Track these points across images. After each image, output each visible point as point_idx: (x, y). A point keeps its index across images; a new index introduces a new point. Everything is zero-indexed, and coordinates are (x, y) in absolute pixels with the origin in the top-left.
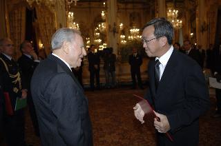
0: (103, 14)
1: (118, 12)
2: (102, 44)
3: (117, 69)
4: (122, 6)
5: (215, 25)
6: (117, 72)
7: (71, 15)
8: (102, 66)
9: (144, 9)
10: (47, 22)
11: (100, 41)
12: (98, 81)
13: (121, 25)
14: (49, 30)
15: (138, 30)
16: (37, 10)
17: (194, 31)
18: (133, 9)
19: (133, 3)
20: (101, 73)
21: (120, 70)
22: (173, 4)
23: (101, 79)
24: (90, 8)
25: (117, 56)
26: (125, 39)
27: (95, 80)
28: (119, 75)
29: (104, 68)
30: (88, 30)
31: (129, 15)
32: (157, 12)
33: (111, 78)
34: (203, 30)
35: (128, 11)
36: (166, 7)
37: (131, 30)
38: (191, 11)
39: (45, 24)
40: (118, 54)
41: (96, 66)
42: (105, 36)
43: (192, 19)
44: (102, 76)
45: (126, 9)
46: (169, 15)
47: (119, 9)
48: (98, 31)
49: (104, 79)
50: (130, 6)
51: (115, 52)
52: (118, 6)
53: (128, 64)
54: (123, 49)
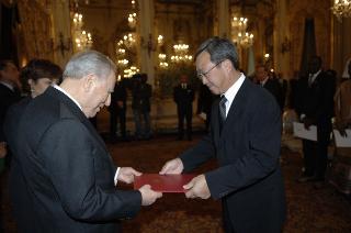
0: (131, 19)
1: (155, 18)
2: (128, 66)
3: (153, 108)
4: (162, 7)
5: (302, 43)
6: (153, 112)
7: (78, 18)
8: (129, 103)
9: (196, 13)
10: (37, 28)
11: (126, 62)
12: (123, 127)
13: (160, 37)
14: (42, 43)
15: (187, 47)
16: (20, 9)
17: (270, 51)
18: (178, 13)
19: (178, 3)
20: (129, 114)
21: (159, 109)
22: (239, 9)
23: (127, 124)
24: (109, 8)
25: (154, 87)
26: (167, 60)
27: (119, 125)
28: (158, 118)
29: (133, 107)
30: (107, 44)
31: (171, 22)
32: (217, 20)
33: (144, 122)
34: (283, 50)
35: (171, 15)
36: (230, 12)
37: (176, 47)
38: (265, 20)
39: (34, 32)
40: (156, 84)
41: (120, 103)
42: (135, 54)
43: (268, 33)
44: (130, 119)
45: (167, 12)
46: (234, 25)
47: (156, 12)
48: (123, 47)
49: (134, 124)
50: (173, 8)
51: (150, 81)
52: (155, 7)
53: (171, 100)
54: (163, 76)
